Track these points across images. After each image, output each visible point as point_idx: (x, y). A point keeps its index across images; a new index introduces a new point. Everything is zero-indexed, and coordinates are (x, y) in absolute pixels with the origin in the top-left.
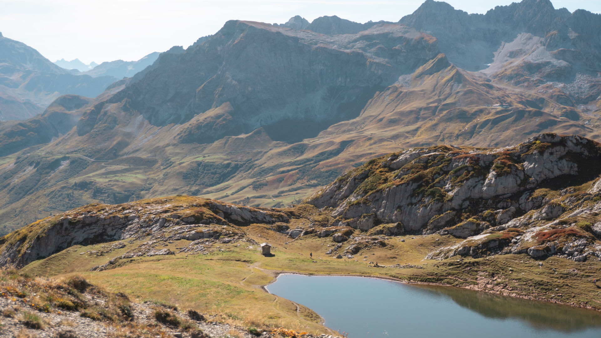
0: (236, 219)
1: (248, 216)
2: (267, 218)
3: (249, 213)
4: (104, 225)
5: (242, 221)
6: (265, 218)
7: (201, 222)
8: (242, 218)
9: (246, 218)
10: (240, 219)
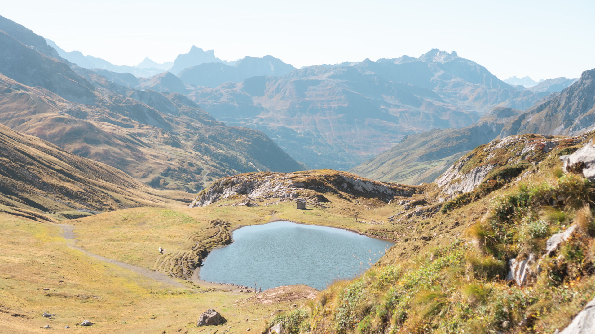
0: (358, 189)
1: (369, 187)
2: (388, 191)
3: (372, 186)
4: (246, 186)
5: (363, 191)
6: (386, 191)
7: (309, 187)
8: (364, 189)
9: (368, 189)
10: (361, 190)
